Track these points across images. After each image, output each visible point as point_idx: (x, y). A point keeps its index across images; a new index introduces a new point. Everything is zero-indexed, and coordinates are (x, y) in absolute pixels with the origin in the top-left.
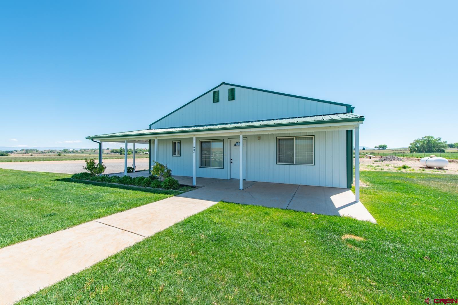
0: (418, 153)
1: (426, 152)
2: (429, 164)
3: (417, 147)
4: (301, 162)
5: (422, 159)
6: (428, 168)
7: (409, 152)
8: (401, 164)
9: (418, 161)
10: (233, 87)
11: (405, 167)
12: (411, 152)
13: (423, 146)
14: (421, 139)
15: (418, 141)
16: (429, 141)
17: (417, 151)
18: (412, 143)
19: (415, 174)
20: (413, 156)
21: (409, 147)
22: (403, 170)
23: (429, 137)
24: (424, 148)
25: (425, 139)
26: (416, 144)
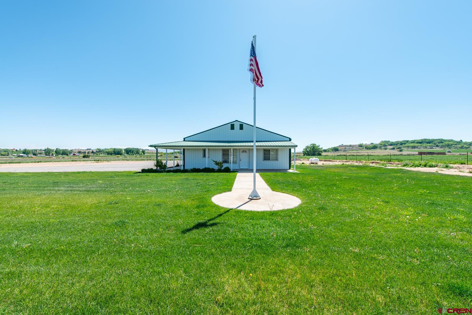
0: (308, 156)
1: (312, 155)
2: (313, 162)
3: (307, 151)
4: (273, 160)
5: (310, 159)
6: (312, 163)
7: (303, 155)
8: (301, 162)
9: (308, 161)
10: (242, 123)
11: (303, 163)
12: (304, 155)
13: (310, 150)
14: (309, 145)
15: (307, 147)
16: (313, 147)
17: (307, 154)
18: (304, 148)
19: (307, 166)
20: (306, 158)
21: (303, 152)
22: (303, 165)
23: (314, 144)
24: (311, 152)
25: (312, 145)
26: (306, 149)
